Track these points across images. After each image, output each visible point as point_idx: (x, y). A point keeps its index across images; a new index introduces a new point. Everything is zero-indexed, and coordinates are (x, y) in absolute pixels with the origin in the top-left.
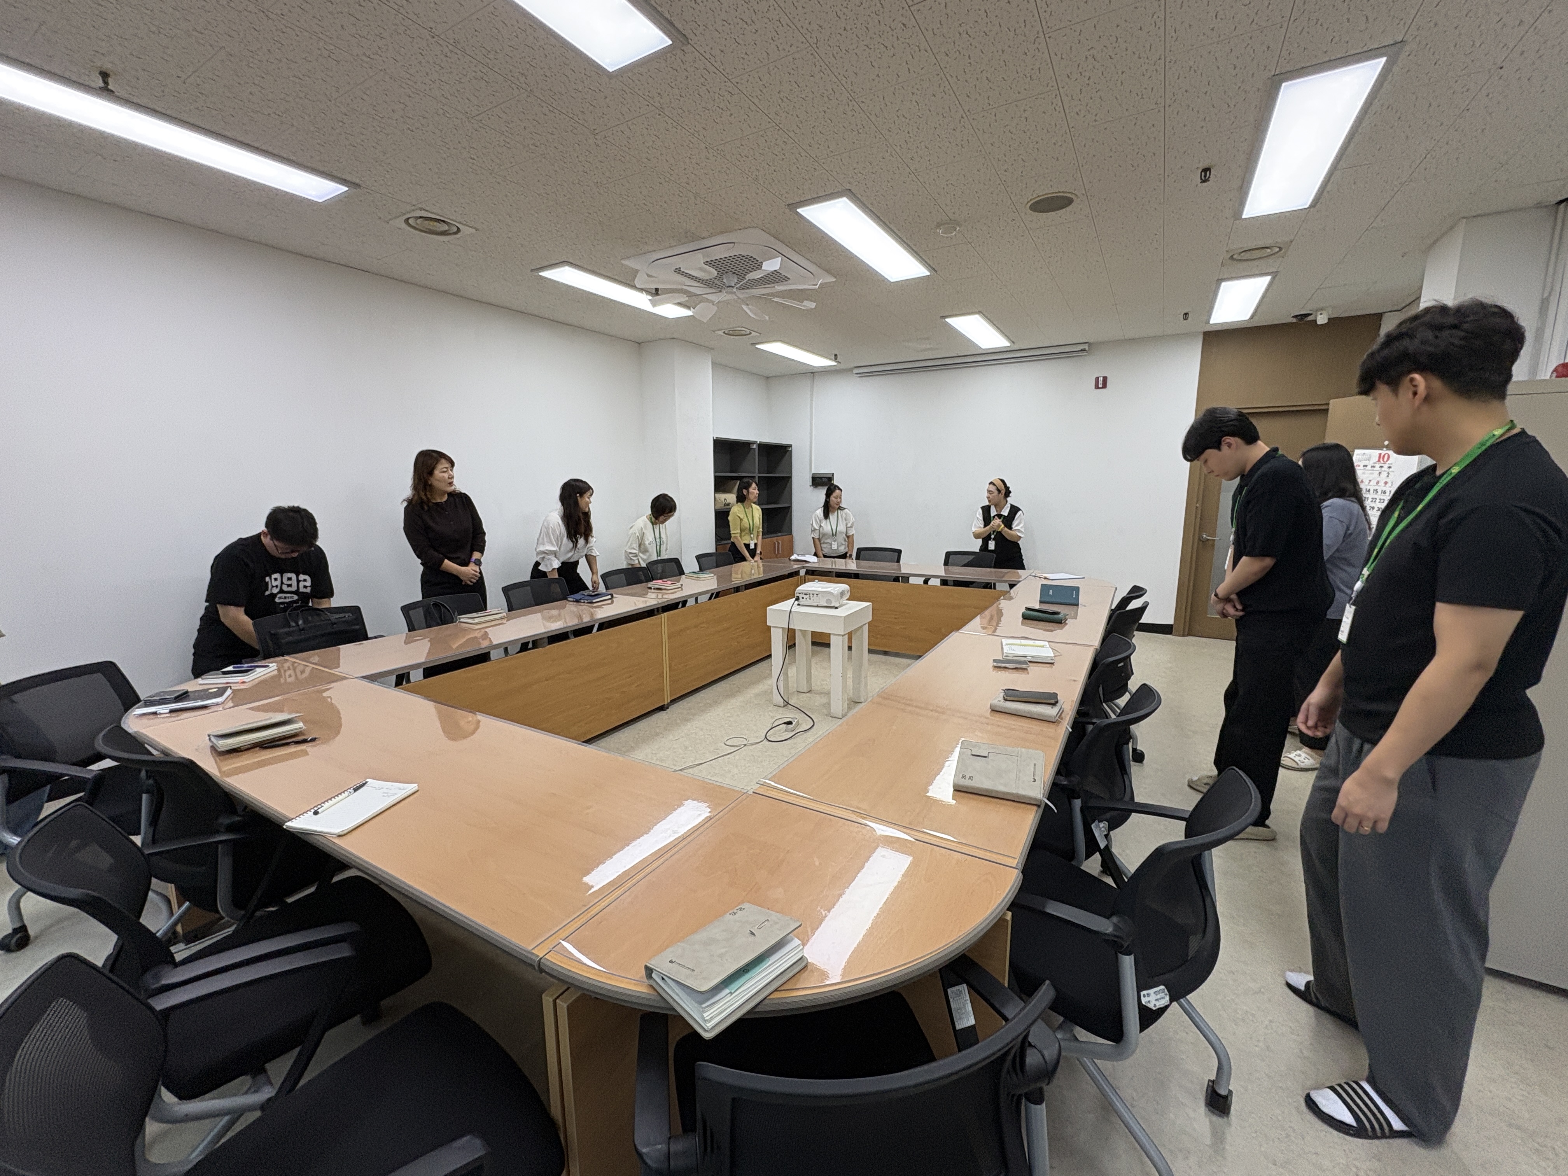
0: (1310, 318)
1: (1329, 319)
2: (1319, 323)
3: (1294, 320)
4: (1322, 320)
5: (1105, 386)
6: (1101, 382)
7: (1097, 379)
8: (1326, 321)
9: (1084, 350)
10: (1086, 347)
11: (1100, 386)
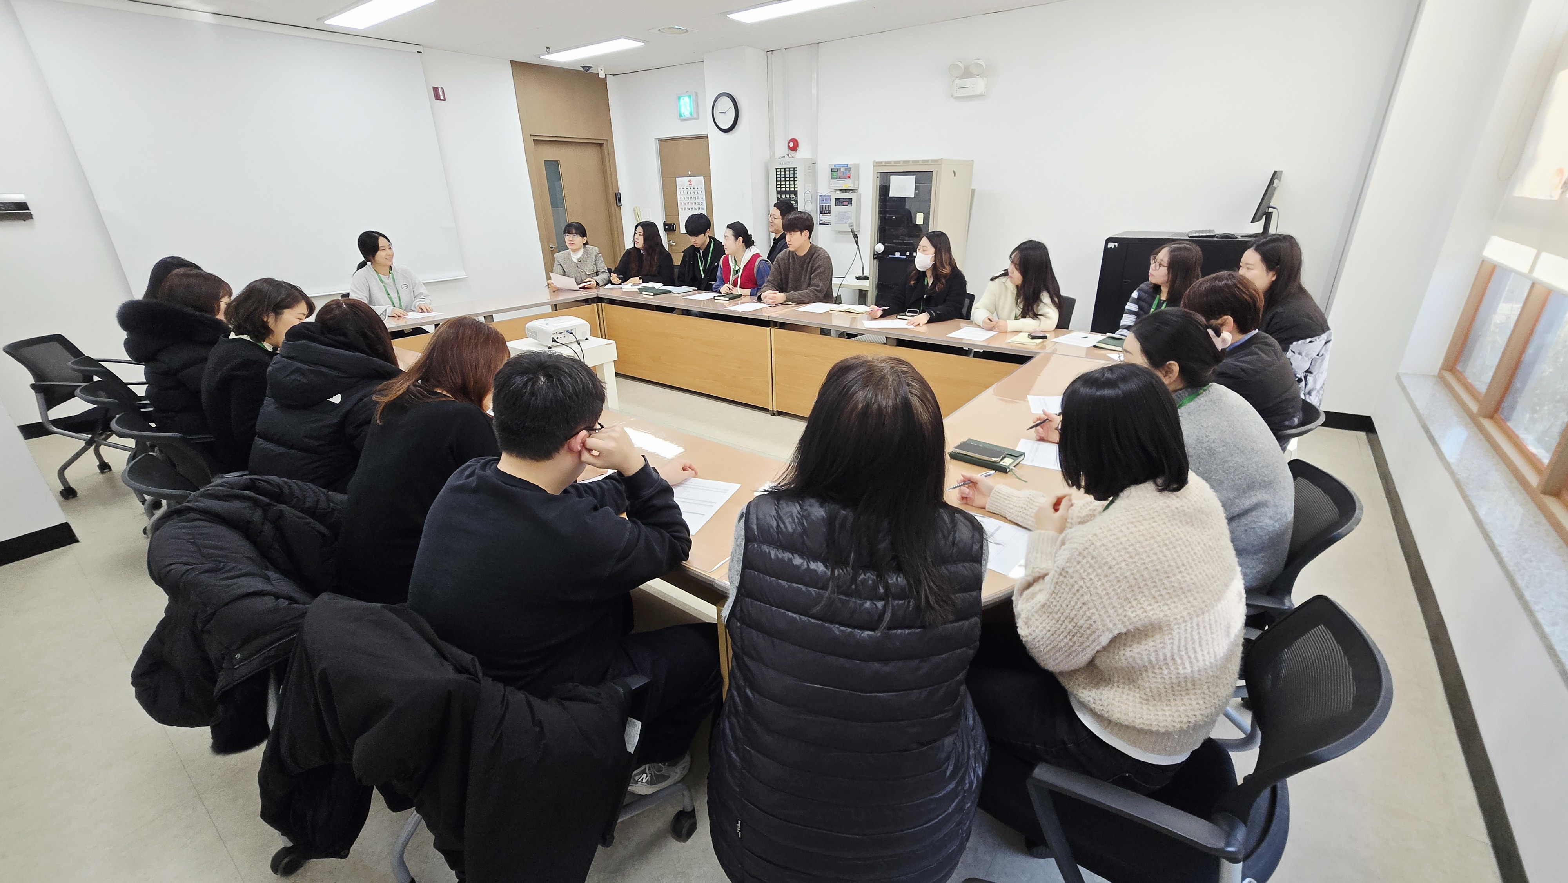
0: (592, 72)
1: (606, 76)
2: (600, 77)
3: (583, 71)
4: (602, 74)
5: (443, 99)
6: (440, 95)
7: (437, 90)
8: (604, 77)
11: (440, 98)
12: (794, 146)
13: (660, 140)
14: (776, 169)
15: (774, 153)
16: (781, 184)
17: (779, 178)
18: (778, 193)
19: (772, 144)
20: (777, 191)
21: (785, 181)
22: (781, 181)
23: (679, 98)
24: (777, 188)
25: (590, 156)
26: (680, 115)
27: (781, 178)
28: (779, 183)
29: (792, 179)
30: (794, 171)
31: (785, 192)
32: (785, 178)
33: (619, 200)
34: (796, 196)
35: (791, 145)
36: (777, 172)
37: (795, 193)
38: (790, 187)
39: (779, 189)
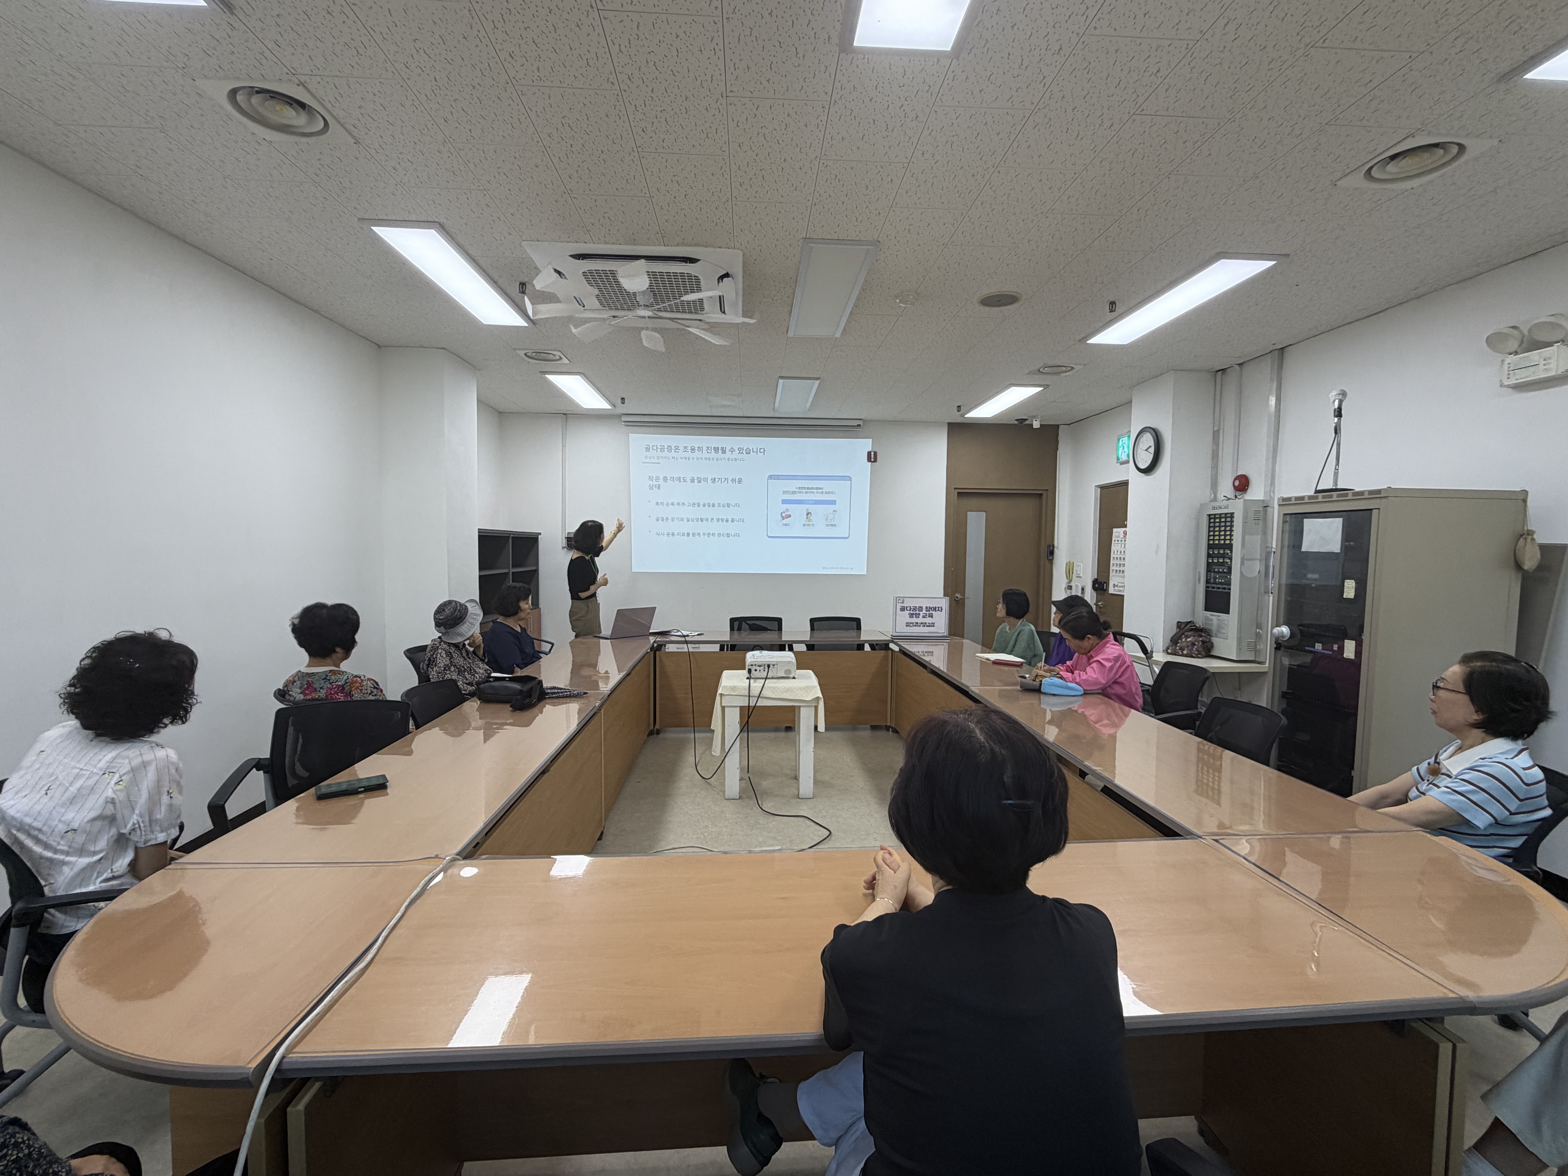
0: (1027, 422)
1: (1041, 425)
2: (1034, 427)
3: (1016, 422)
4: (1036, 425)
5: (875, 461)
6: (873, 456)
7: (869, 453)
8: (1039, 427)
9: (859, 425)
10: (860, 423)
11: (872, 460)
13: (1103, 488)
14: (1210, 515)
15: (1215, 496)
16: (1214, 536)
17: (1211, 527)
18: (1210, 547)
19: (1215, 485)
20: (1209, 544)
21: (1220, 531)
22: (1214, 531)
23: (1119, 440)
24: (1209, 540)
25: (1027, 507)
26: (1118, 459)
27: (1214, 527)
28: (1212, 533)
29: (1228, 528)
30: (1234, 517)
31: (1219, 547)
32: (1220, 527)
33: (1052, 553)
34: (1231, 552)
35: (1237, 483)
36: (1210, 519)
37: (1230, 547)
38: (1225, 540)
39: (1211, 542)
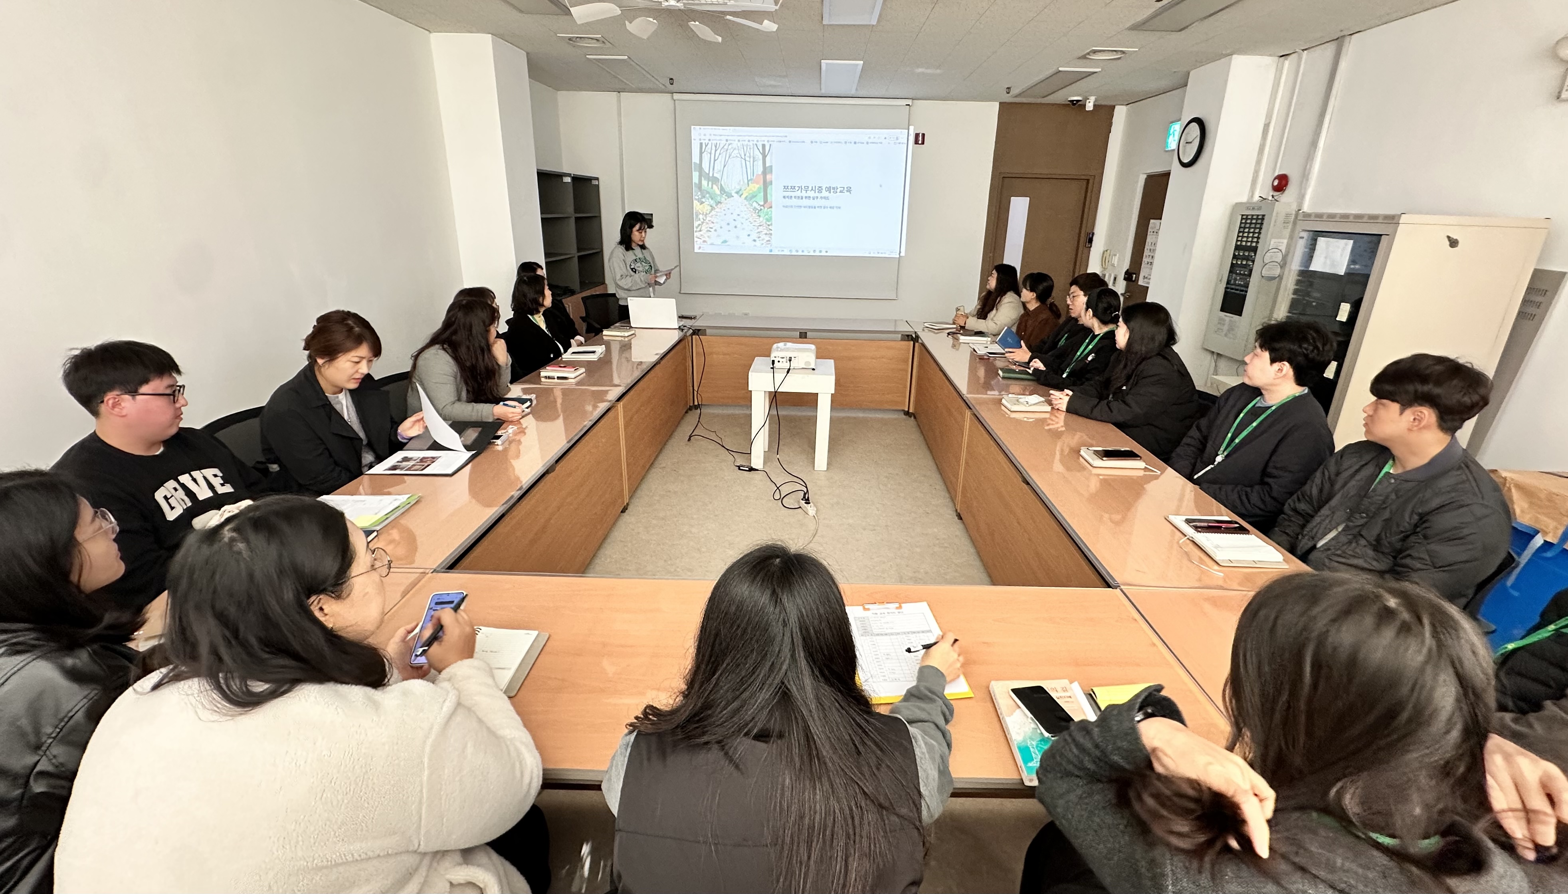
0: (1080, 104)
1: (1095, 106)
2: (1086, 109)
3: (1069, 104)
4: (1090, 106)
5: (923, 143)
6: (920, 138)
7: (917, 135)
8: (1092, 109)
9: (908, 105)
10: (910, 102)
11: (920, 142)
12: (1281, 183)
13: (1150, 177)
14: (1243, 215)
15: (1251, 194)
16: (1243, 237)
17: (1242, 228)
18: (1237, 248)
19: (1254, 183)
20: (1236, 245)
21: (1249, 232)
22: (1244, 232)
23: (1170, 126)
24: (1237, 241)
25: (1075, 191)
27: (1245, 228)
28: (1241, 234)
29: (1257, 231)
30: (1263, 219)
31: (1246, 248)
32: (1250, 228)
33: (1091, 241)
34: (1255, 255)
35: (1276, 183)
36: (1242, 219)
37: (1255, 250)
38: (1252, 242)
39: (1239, 243)
